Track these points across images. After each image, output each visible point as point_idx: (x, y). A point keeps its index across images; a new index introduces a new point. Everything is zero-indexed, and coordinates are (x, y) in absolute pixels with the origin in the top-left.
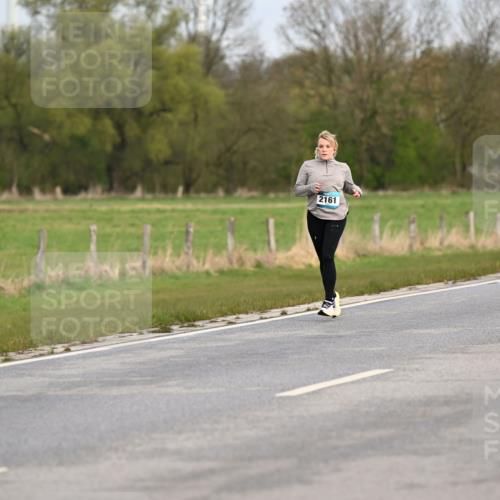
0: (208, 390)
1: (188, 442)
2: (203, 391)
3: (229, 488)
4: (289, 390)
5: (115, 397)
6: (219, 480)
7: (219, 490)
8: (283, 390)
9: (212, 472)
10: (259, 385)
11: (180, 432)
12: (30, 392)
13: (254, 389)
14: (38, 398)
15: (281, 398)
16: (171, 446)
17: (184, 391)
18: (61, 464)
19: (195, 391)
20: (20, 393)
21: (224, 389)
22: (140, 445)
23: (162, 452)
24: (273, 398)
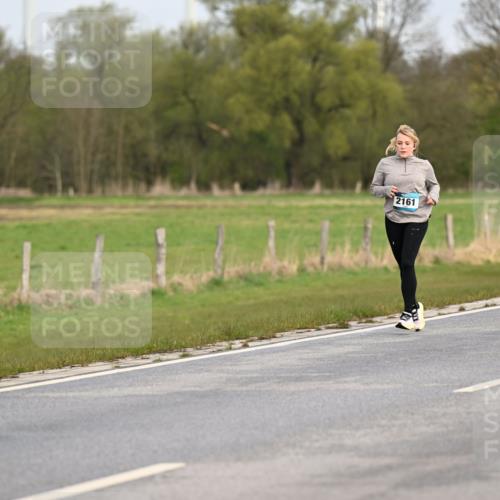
0: (386, 386)
1: (365, 438)
2: (379, 387)
3: (405, 484)
4: (467, 386)
5: (293, 393)
6: (395, 476)
7: (397, 486)
8: (461, 387)
9: (389, 468)
10: (436, 382)
11: (357, 428)
12: (207, 388)
13: (431, 385)
14: (216, 395)
15: (459, 394)
16: (348, 442)
17: (362, 387)
18: (238, 459)
19: (373, 387)
20: (197, 389)
21: (401, 385)
22: (317, 441)
23: (340, 448)
24: (451, 394)
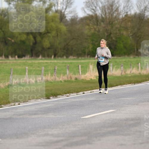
0: (61, 116)
1: (55, 132)
2: (59, 116)
3: (67, 145)
4: (85, 116)
5: (33, 118)
6: (64, 143)
7: (64, 146)
8: (83, 116)
9: (62, 140)
10: (76, 115)
11: (53, 129)
12: (8, 117)
13: (74, 116)
14: (10, 119)
15: (83, 118)
16: (50, 133)
17: (54, 116)
18: (17, 138)
19: (57, 116)
20: (5, 117)
21: (66, 116)
22: (41, 133)
23: (47, 135)
24: (81, 119)
